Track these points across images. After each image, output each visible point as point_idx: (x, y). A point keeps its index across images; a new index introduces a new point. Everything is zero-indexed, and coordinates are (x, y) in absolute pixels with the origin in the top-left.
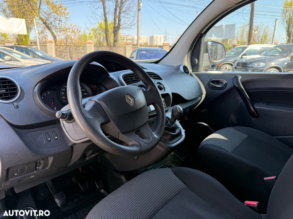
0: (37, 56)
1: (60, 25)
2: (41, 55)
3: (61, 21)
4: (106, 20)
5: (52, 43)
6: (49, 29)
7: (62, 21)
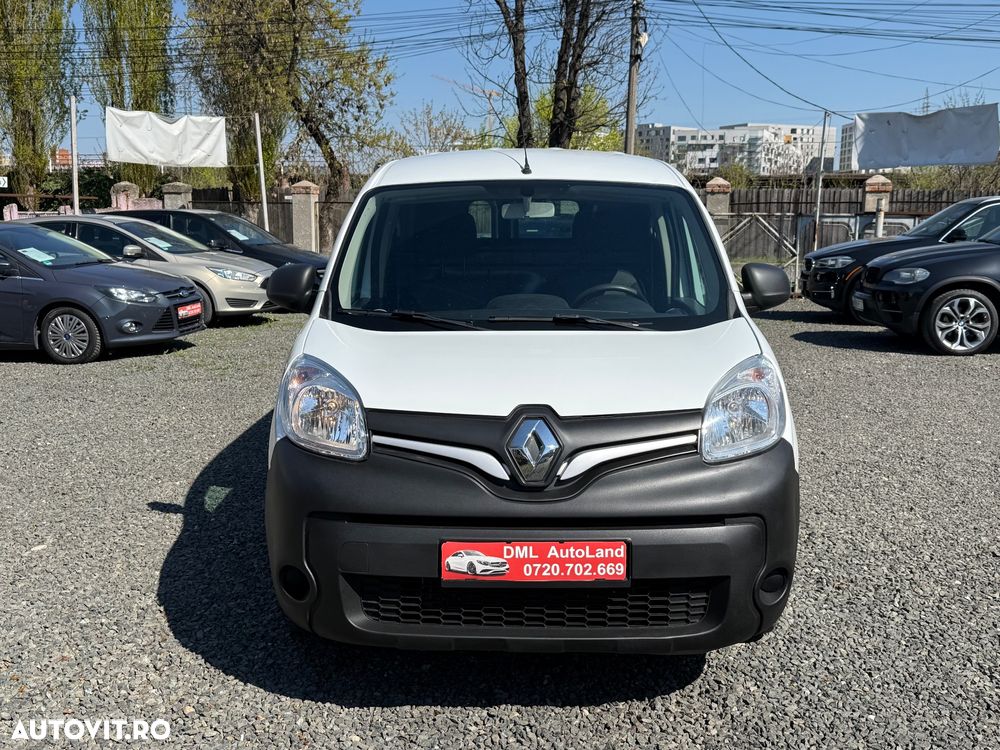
0: (231, 242)
1: (361, 123)
2: (241, 237)
3: (366, 106)
4: (522, 100)
5: (308, 193)
6: (320, 139)
7: (368, 110)
